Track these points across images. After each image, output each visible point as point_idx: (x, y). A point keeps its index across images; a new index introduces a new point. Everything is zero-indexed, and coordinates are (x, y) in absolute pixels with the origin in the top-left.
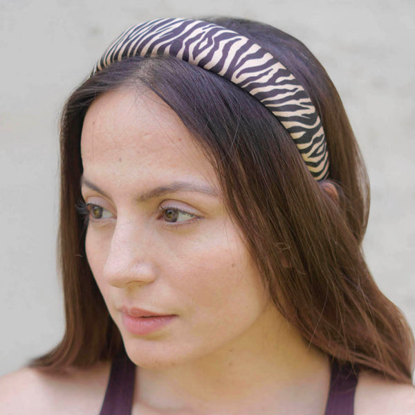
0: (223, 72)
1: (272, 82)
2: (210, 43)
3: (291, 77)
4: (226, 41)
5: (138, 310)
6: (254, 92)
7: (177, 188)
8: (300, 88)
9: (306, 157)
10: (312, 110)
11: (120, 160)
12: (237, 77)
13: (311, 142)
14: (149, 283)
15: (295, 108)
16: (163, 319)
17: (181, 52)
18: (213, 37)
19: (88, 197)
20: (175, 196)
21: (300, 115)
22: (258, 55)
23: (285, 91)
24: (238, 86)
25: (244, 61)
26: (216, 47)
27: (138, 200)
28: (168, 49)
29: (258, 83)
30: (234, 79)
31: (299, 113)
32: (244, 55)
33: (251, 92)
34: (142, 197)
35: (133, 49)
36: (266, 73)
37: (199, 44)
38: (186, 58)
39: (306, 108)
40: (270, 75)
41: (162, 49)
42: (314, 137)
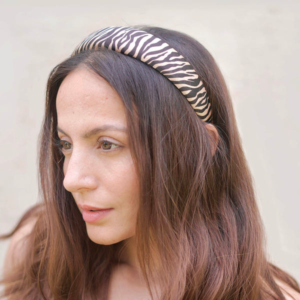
0: (136, 55)
1: (167, 60)
2: (128, 38)
3: (181, 57)
4: (138, 37)
5: (87, 206)
6: (155, 66)
7: (106, 128)
8: (187, 63)
9: (194, 106)
10: (196, 77)
11: (73, 113)
12: (144, 58)
13: (196, 97)
14: (93, 189)
15: (183, 75)
16: (104, 212)
17: (111, 45)
18: (130, 35)
19: (61, 137)
20: (105, 133)
21: (187, 80)
22: (159, 44)
23: (176, 65)
24: (146, 63)
25: (148, 48)
26: (132, 41)
27: (84, 137)
28: (103, 44)
29: (158, 61)
30: (142, 59)
31: (186, 79)
32: (149, 45)
33: (153, 67)
34: (86, 135)
35: (85, 46)
36: (163, 55)
37: (121, 40)
38: (113, 49)
39: (191, 76)
40: (166, 56)
41: (100, 45)
42: (198, 93)
